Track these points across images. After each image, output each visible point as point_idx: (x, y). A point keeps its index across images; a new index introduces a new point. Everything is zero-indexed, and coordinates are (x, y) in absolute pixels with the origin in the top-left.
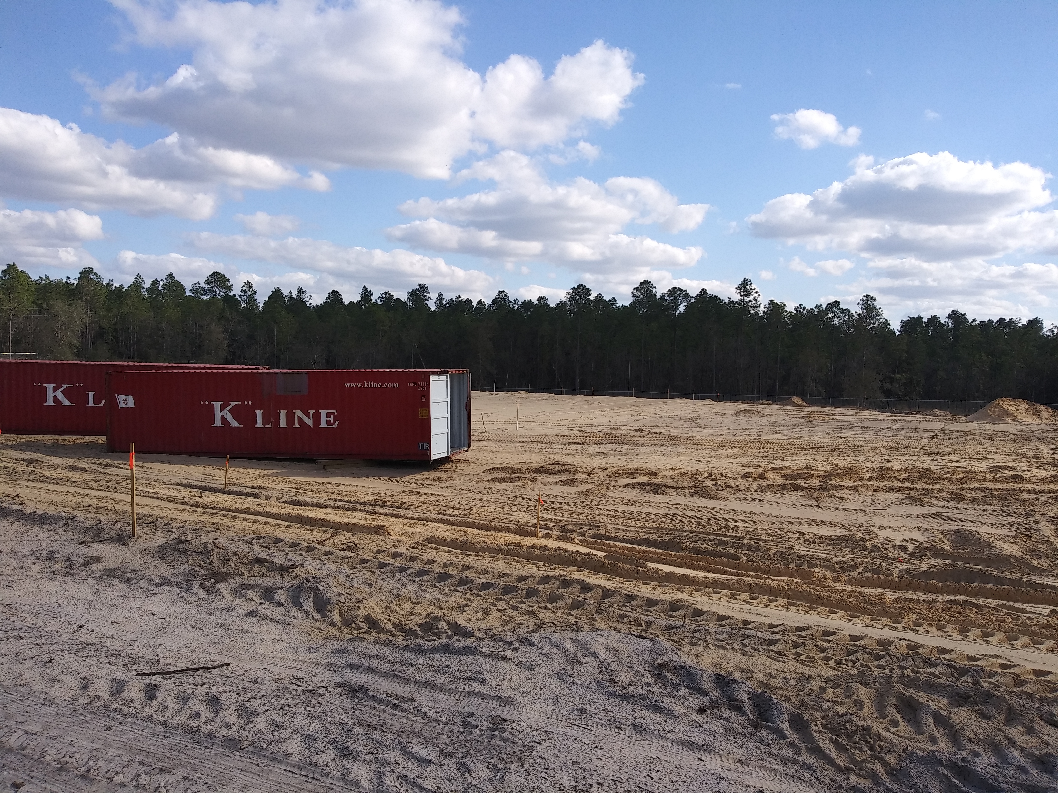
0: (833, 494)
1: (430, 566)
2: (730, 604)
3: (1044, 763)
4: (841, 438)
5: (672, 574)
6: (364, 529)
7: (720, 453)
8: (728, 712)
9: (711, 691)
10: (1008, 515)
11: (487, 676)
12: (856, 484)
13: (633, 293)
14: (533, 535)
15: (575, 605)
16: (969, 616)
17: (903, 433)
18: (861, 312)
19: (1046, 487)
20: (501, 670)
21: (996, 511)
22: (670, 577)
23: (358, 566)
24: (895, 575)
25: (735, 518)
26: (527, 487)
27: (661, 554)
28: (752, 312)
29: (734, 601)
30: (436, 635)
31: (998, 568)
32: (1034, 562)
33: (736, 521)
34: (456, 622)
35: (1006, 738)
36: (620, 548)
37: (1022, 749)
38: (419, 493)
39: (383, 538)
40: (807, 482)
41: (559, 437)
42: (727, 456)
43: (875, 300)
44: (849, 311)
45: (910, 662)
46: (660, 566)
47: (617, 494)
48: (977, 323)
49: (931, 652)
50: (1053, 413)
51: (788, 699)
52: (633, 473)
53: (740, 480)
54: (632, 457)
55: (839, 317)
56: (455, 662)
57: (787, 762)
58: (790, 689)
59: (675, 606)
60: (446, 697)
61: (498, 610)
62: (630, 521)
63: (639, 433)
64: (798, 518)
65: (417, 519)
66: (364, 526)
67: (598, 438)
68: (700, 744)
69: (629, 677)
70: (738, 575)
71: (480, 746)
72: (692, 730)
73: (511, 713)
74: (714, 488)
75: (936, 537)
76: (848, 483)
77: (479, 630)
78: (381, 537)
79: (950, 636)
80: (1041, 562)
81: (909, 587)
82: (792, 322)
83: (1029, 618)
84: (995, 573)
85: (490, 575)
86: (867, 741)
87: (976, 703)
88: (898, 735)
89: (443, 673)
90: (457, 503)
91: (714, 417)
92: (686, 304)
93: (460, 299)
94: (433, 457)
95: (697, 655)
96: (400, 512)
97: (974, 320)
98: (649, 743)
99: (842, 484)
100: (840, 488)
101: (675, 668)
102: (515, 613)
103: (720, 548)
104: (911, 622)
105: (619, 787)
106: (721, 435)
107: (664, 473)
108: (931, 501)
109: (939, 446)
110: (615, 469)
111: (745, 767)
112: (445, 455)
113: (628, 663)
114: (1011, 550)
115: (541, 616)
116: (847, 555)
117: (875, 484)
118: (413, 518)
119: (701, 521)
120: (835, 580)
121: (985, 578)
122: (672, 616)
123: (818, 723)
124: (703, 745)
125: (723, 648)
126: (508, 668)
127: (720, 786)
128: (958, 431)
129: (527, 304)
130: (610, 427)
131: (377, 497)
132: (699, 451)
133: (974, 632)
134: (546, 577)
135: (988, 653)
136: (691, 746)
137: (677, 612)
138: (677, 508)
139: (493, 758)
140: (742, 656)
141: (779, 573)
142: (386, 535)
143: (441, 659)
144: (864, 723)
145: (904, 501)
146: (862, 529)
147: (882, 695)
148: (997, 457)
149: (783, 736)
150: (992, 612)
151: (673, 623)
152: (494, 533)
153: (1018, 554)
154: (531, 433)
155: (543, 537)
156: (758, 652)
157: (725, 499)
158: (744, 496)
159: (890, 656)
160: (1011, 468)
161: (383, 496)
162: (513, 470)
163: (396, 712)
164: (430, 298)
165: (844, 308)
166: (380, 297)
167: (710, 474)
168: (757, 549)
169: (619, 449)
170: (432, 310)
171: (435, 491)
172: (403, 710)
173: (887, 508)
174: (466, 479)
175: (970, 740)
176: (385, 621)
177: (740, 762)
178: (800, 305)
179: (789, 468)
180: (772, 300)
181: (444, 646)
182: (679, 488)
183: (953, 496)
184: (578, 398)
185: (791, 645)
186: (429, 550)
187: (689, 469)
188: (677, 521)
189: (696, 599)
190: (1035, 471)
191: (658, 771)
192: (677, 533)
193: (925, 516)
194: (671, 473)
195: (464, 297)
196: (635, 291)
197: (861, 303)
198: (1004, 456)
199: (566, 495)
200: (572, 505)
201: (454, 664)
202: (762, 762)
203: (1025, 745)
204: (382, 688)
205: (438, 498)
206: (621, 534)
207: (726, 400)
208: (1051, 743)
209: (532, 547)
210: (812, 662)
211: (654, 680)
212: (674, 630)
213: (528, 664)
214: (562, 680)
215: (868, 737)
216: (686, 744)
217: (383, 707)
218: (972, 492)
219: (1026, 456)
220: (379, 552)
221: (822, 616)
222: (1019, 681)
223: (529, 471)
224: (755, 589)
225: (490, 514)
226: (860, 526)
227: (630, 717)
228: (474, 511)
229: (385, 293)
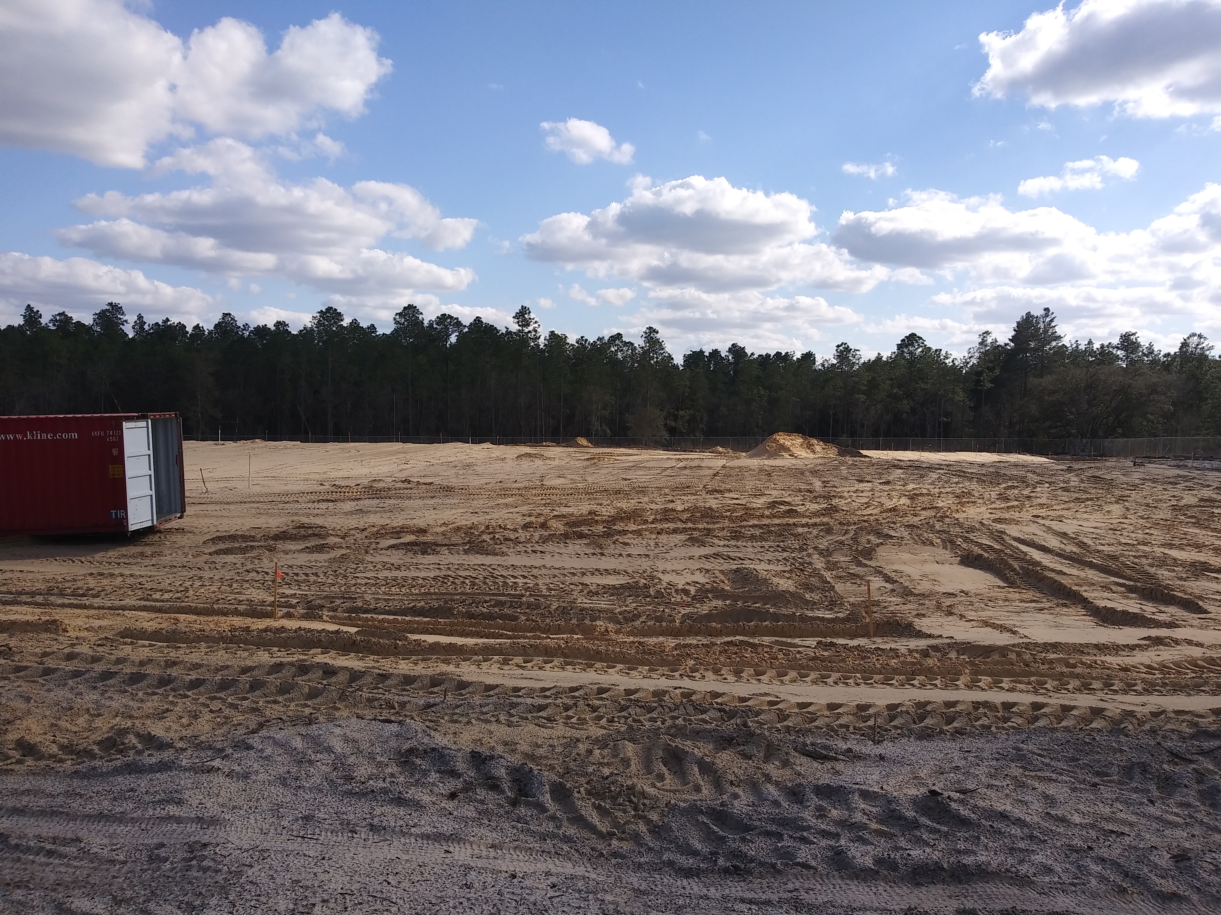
0: (617, 540)
1: (120, 666)
2: (502, 672)
3: (795, 794)
4: (626, 480)
5: (437, 644)
6: (26, 627)
7: (499, 502)
8: (484, 793)
9: (465, 772)
10: (784, 550)
11: (186, 795)
12: (640, 527)
13: (395, 319)
14: (270, 615)
15: (313, 694)
16: (744, 656)
17: (687, 472)
18: (644, 345)
19: (817, 520)
20: (205, 784)
21: (773, 547)
22: (435, 648)
23: (10, 676)
24: (677, 621)
25: (514, 574)
26: (263, 557)
27: (428, 623)
28: (532, 344)
29: (506, 667)
30: (121, 751)
31: (774, 605)
32: (807, 596)
33: (515, 577)
34: (149, 733)
35: (764, 774)
36: (379, 621)
37: (777, 784)
38: (114, 574)
39: (55, 636)
40: (591, 528)
41: (305, 494)
42: (507, 505)
43: (657, 332)
44: (632, 344)
45: (682, 711)
46: (423, 637)
47: (379, 558)
48: (755, 357)
49: (704, 698)
50: (824, 447)
51: (552, 768)
52: (398, 532)
53: (520, 531)
54: (397, 513)
55: (622, 350)
56: (143, 783)
57: (547, 838)
58: (556, 757)
59: (435, 681)
60: (127, 829)
61: (211, 711)
62: (393, 589)
63: (406, 485)
64: (581, 569)
65: (110, 608)
66: (27, 623)
67: (355, 494)
68: (448, 834)
69: (369, 770)
70: (515, 638)
71: (171, 882)
72: (440, 820)
73: (215, 835)
74: (491, 542)
75: (717, 577)
76: (632, 527)
77: (181, 739)
78: (52, 636)
79: (725, 679)
80: (813, 595)
81: (691, 632)
82: (574, 355)
83: (799, 652)
84: (771, 610)
85: (204, 669)
86: (631, 801)
87: (739, 745)
88: (664, 790)
89: (125, 798)
90: (166, 584)
91: (492, 462)
92: (457, 334)
93: (169, 323)
94: (132, 528)
95: (455, 733)
96: (85, 601)
97: (752, 354)
98: (389, 842)
99: (626, 528)
100: (624, 532)
101: (425, 752)
102: (233, 712)
103: (497, 610)
104: (688, 669)
105: (348, 901)
106: (500, 482)
107: (434, 530)
108: (712, 540)
109: (720, 484)
110: (376, 529)
111: (498, 851)
112: (149, 524)
113: (369, 753)
114: (786, 585)
115: (267, 713)
116: (631, 604)
117: (659, 526)
118: (103, 608)
119: (477, 581)
120: (617, 632)
121: (762, 615)
122: (432, 693)
123: (582, 789)
124: (452, 834)
125: (487, 721)
126: (216, 780)
127: (467, 878)
128: (738, 468)
129: (262, 331)
130: (371, 479)
131: (51, 584)
132: (475, 502)
133: (748, 671)
134: (278, 665)
135: (759, 692)
136: (438, 838)
137: (438, 688)
138: (449, 568)
139: (186, 894)
140: (507, 728)
141: (559, 630)
142: (60, 633)
143: (123, 782)
144: (629, 783)
145: (687, 543)
146: (645, 575)
147: (649, 749)
148: (775, 493)
149: (542, 808)
150: (766, 649)
151: (431, 701)
152: (216, 618)
153: (792, 589)
154: (267, 490)
155: (282, 617)
156: (525, 721)
157: (503, 554)
158: (525, 549)
159: (662, 706)
160: (787, 502)
161: (61, 582)
162: (244, 538)
163: (51, 860)
164: (126, 321)
165: (627, 341)
166: (52, 320)
167: (487, 527)
168: (537, 606)
169: (381, 505)
170: (130, 336)
171: (136, 570)
172: (61, 856)
173: (670, 551)
174: (180, 552)
175: (732, 783)
176: (47, 743)
177: (493, 846)
178: (582, 337)
179: (572, 515)
180: (553, 331)
181: (128, 765)
182: (452, 545)
183: (733, 534)
184: (331, 446)
185: (562, 708)
186: (122, 647)
187: (464, 523)
188: (449, 584)
189: (462, 670)
190: (808, 504)
191: (397, 873)
192: (448, 597)
193: (706, 557)
194: (444, 528)
195: (174, 320)
196: (398, 317)
197: (644, 336)
198: (781, 492)
199: (314, 564)
200: (322, 576)
201: (142, 785)
202: (518, 842)
203: (780, 779)
204: (31, 832)
205: (140, 580)
206: (382, 605)
207: (506, 443)
208: (803, 772)
209: (266, 630)
210: (582, 724)
211: (400, 769)
212: (433, 709)
213: (242, 772)
214: (285, 785)
215: (632, 797)
216: (432, 837)
217: (31, 857)
218: (751, 529)
219: (800, 490)
220: (45, 654)
221: (599, 672)
222: (783, 716)
223: (266, 537)
224: (530, 651)
225: (213, 595)
226: (644, 572)
227: (368, 816)
228: (191, 592)
229: (59, 314)
